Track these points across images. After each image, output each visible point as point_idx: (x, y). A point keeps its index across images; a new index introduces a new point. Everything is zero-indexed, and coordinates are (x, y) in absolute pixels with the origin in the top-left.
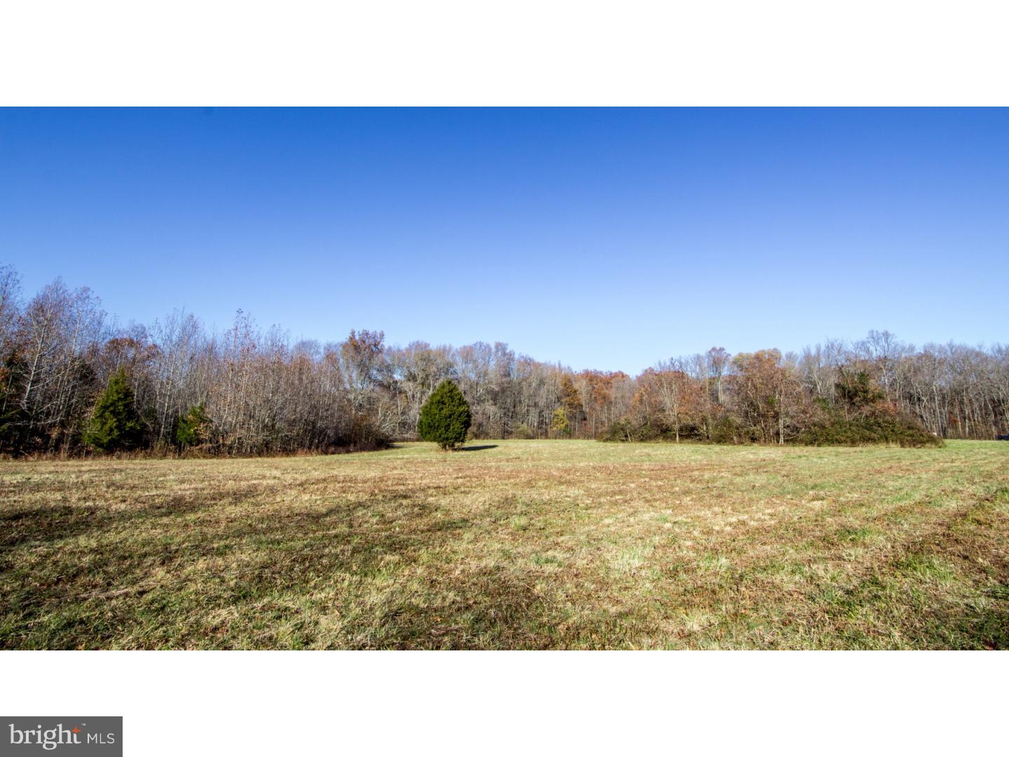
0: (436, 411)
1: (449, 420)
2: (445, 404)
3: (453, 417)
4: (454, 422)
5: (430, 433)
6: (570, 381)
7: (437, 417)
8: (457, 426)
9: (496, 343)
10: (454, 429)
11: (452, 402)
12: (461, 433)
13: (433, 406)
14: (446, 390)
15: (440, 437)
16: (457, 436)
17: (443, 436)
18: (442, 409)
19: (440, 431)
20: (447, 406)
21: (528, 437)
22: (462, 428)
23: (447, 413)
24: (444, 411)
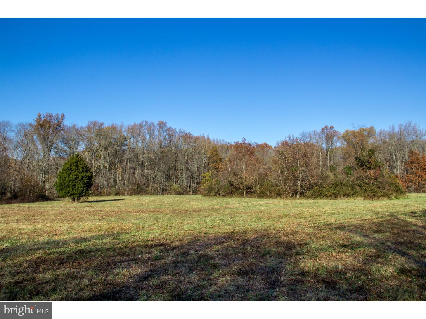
0: (66, 175)
1: (75, 182)
2: (72, 170)
3: (77, 179)
4: (78, 183)
5: (62, 190)
6: (216, 151)
7: (67, 179)
8: (80, 186)
9: (159, 121)
10: (78, 188)
11: (77, 169)
12: (83, 190)
13: (65, 172)
14: (74, 161)
15: (69, 192)
16: (81, 192)
17: (70, 192)
18: (71, 173)
19: (68, 189)
20: (74, 172)
21: (179, 193)
22: (83, 187)
23: (74, 177)
24: (71, 176)
